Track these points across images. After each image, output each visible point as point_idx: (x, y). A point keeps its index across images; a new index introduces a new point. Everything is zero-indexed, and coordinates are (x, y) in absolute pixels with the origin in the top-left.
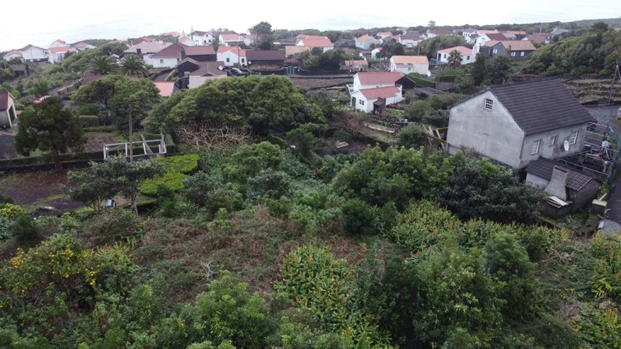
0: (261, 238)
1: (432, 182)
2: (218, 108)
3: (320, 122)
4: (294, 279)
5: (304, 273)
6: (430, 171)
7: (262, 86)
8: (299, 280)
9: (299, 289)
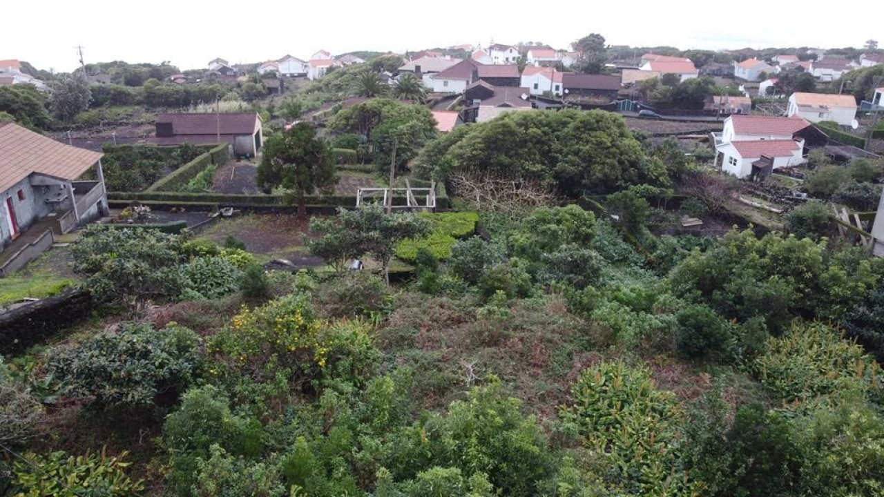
0: (550, 341)
1: (837, 295)
2: (513, 152)
3: (662, 185)
4: (591, 408)
5: (607, 402)
6: (835, 279)
7: (580, 125)
8: (598, 410)
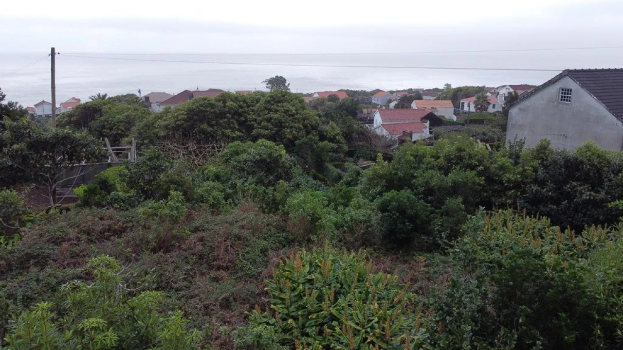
1: (509, 181)
2: (214, 122)
3: (338, 142)
6: (502, 168)
7: (269, 99)
9: (303, 326)
